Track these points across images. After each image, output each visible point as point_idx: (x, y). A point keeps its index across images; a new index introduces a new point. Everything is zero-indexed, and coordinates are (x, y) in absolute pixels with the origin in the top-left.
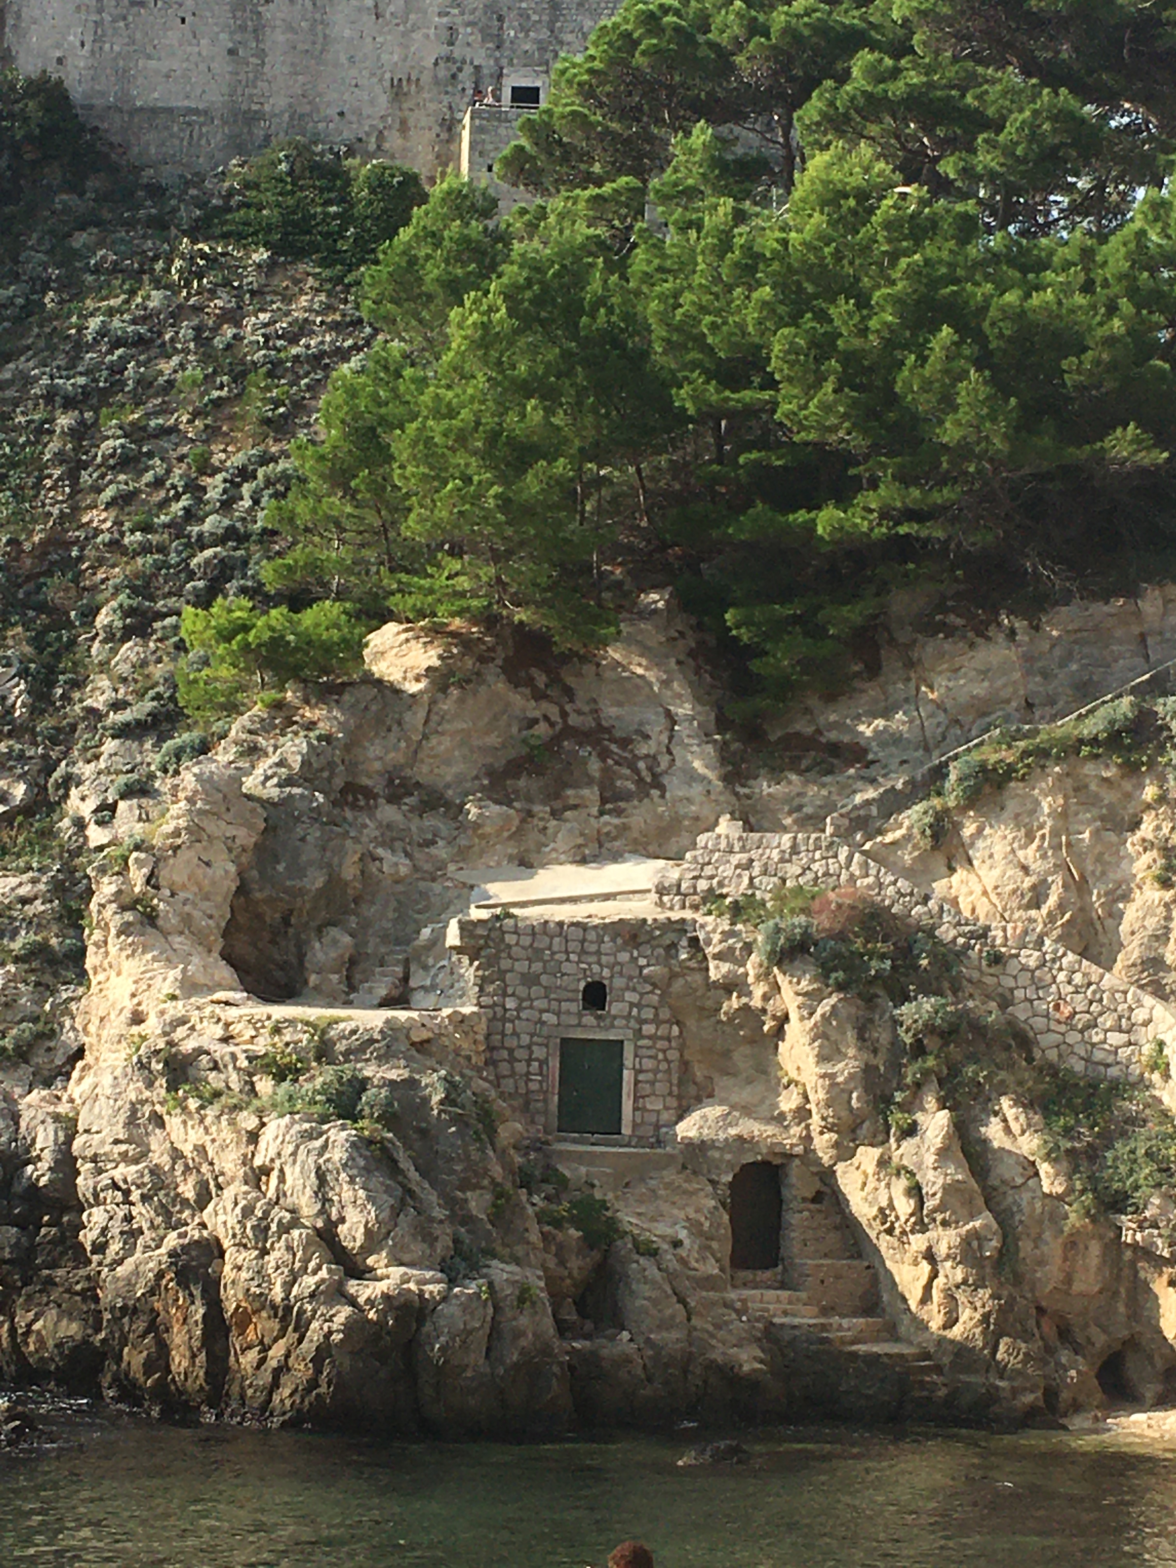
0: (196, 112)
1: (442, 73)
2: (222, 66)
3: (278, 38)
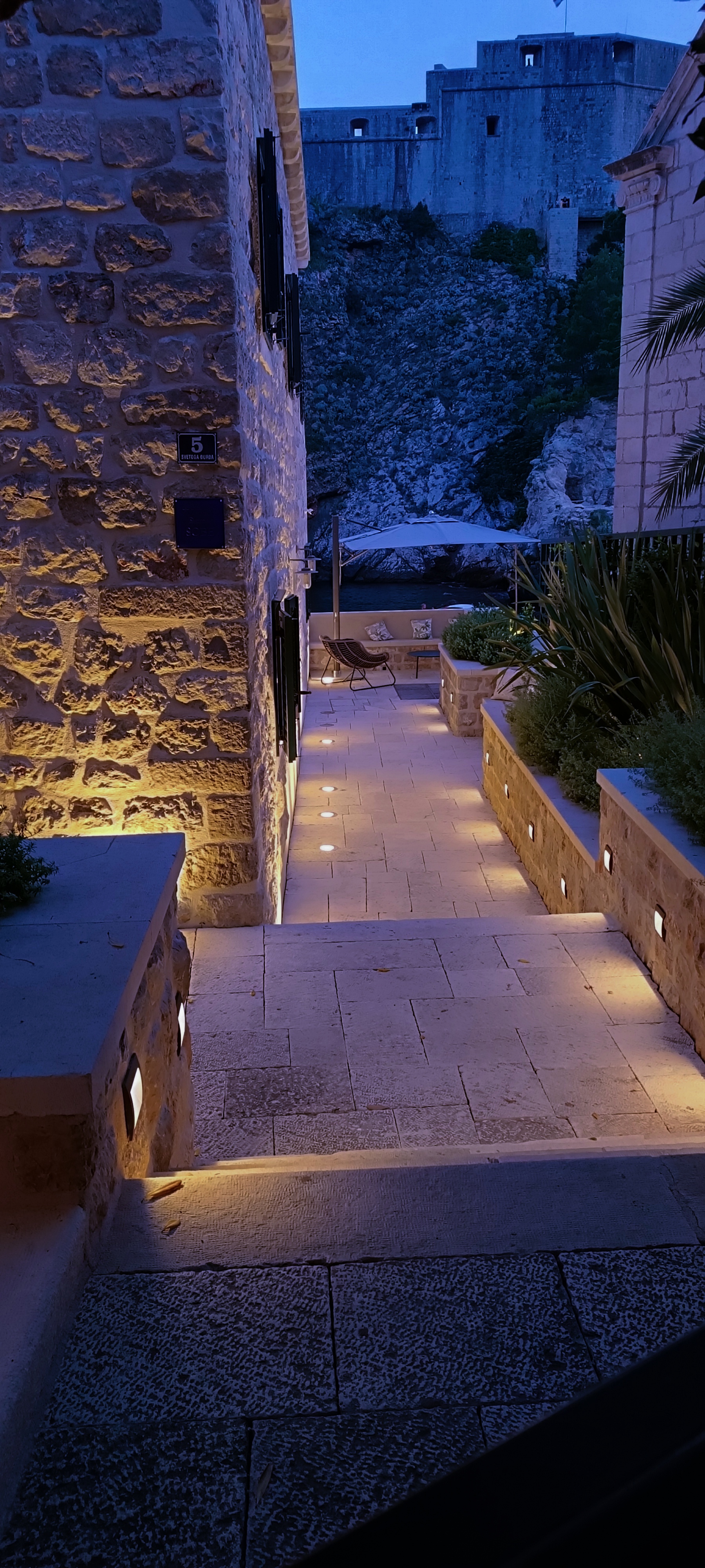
0: (465, 214)
1: (540, 196)
2: (473, 198)
3: (489, 188)
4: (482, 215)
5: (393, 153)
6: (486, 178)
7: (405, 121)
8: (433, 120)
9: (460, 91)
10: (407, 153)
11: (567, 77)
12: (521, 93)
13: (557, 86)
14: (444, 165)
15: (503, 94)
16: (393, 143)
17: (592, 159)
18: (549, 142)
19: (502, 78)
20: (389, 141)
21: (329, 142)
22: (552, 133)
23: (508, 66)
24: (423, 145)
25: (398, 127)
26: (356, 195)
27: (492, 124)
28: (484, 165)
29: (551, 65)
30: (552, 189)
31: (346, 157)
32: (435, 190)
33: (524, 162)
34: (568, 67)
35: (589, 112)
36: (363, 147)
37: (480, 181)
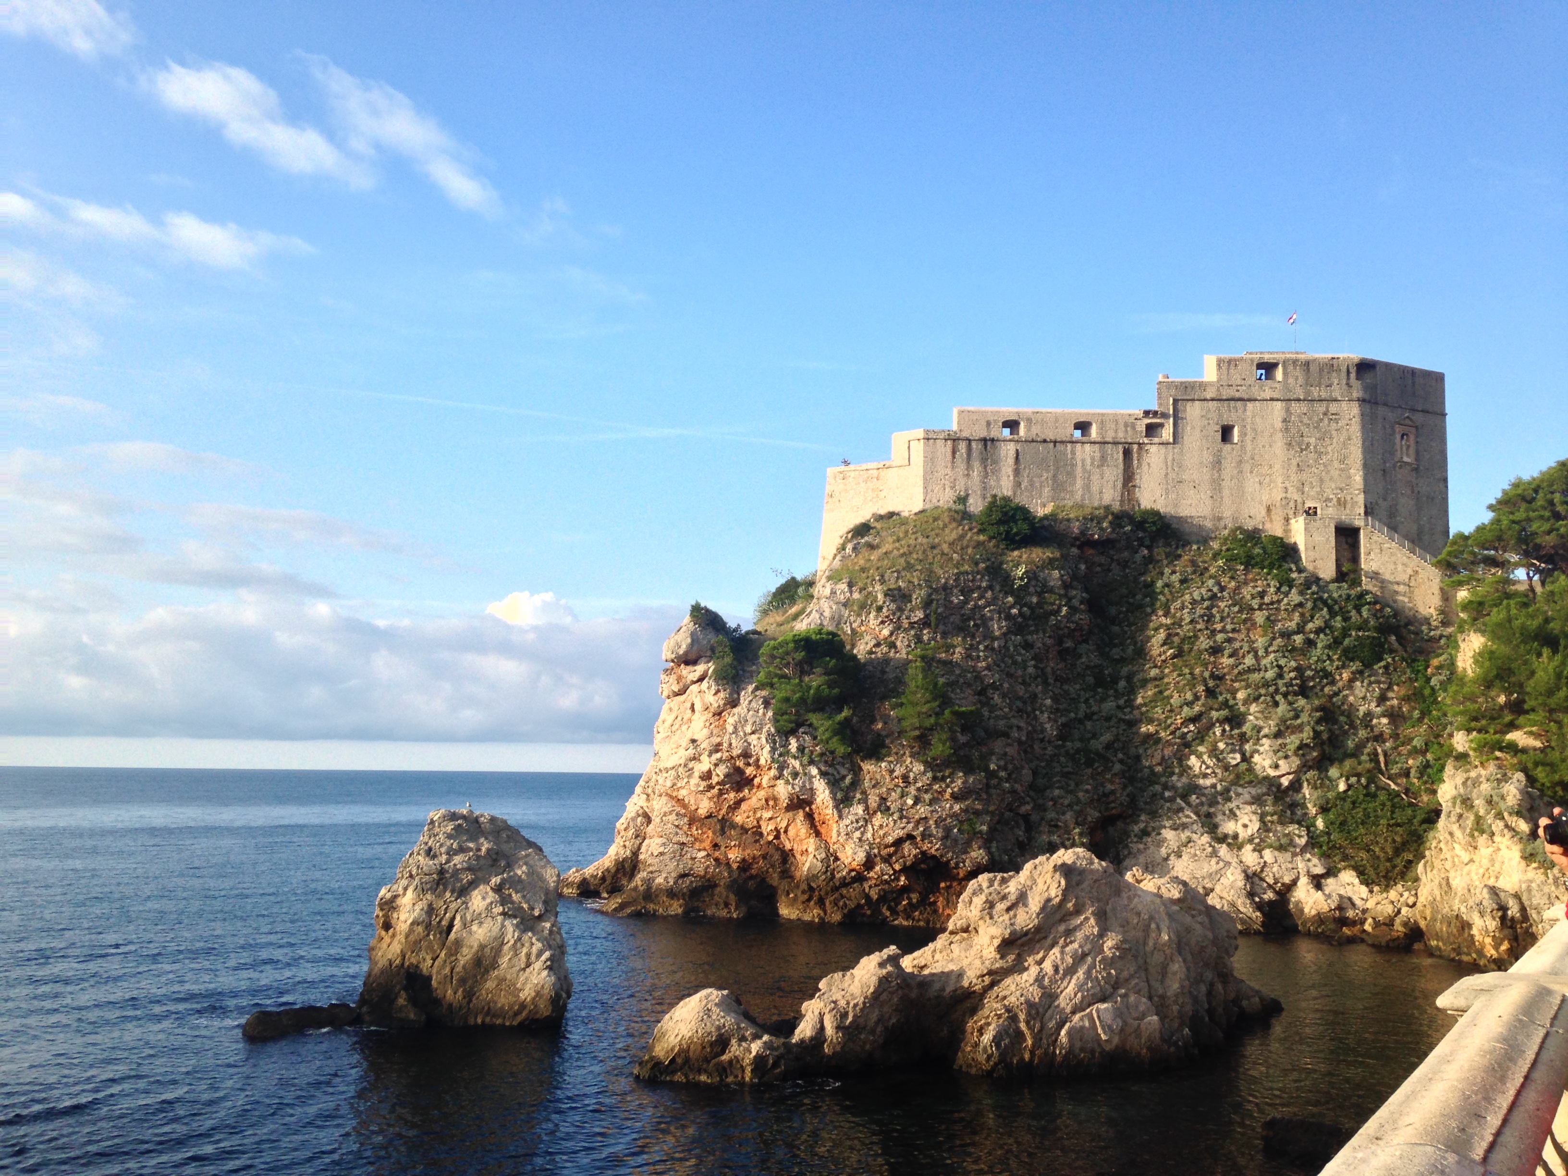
0: (1201, 517)
1: (1284, 503)
2: (1209, 502)
3: (1226, 492)
4: (1220, 519)
5: (1121, 456)
6: (1224, 484)
7: (1133, 427)
8: (1163, 425)
9: (1193, 400)
10: (1135, 456)
11: (1308, 393)
12: (1258, 404)
13: (1299, 400)
14: (1177, 469)
15: (1239, 404)
16: (1120, 446)
17: (1342, 470)
18: (1292, 452)
19: (1238, 390)
20: (1115, 443)
21: (1051, 441)
22: (1294, 443)
23: (1244, 380)
24: (1153, 449)
25: (1126, 431)
26: (1080, 493)
27: (1226, 433)
28: (1220, 470)
29: (1291, 381)
30: (1296, 496)
31: (1069, 456)
32: (1167, 494)
33: (1265, 470)
34: (1308, 383)
35: (1333, 425)
36: (1087, 447)
37: (1217, 485)
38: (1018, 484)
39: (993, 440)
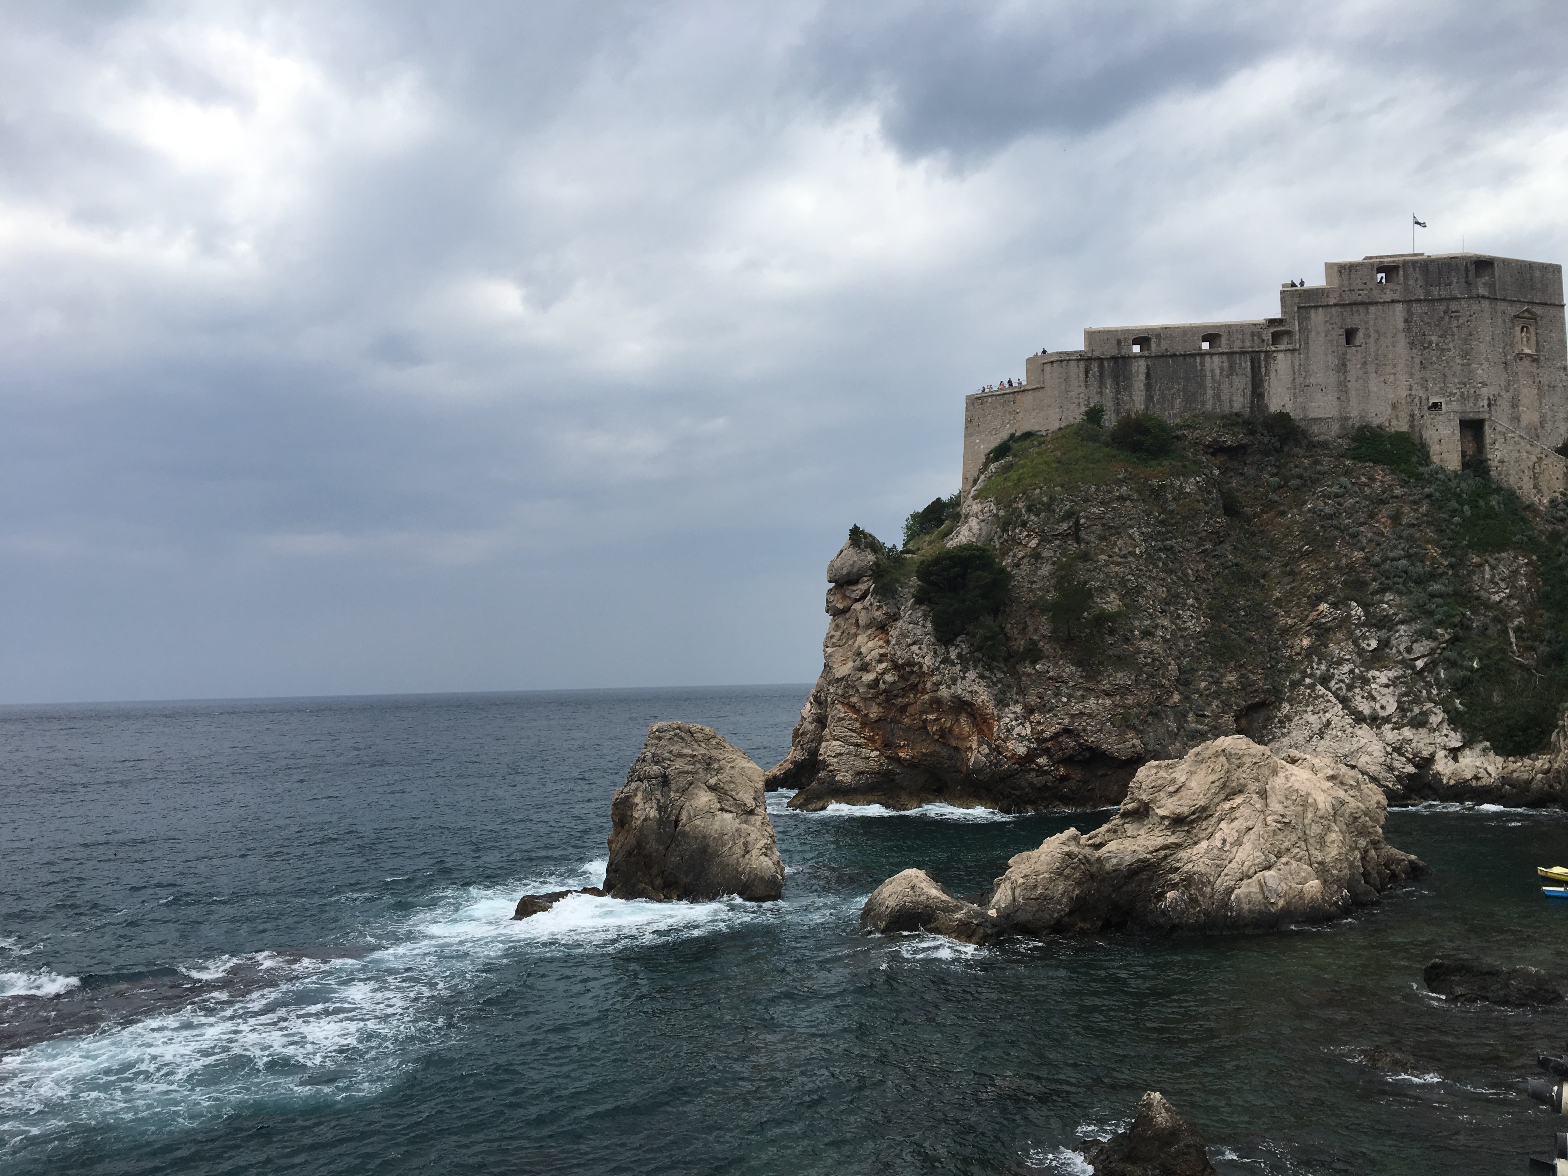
0: (1329, 418)
1: (1409, 400)
2: (1335, 403)
3: (1353, 393)
4: (1347, 419)
5: (1249, 363)
6: (1349, 385)
7: (1259, 335)
8: (1289, 333)
9: (1316, 307)
10: (1263, 364)
11: (1428, 293)
12: (1380, 307)
13: (1419, 301)
14: (1304, 374)
15: (1361, 309)
16: (1248, 356)
17: (1463, 365)
18: (1415, 351)
19: (1360, 295)
20: (1243, 353)
21: (1180, 355)
22: (1416, 342)
23: (1365, 284)
24: (1280, 356)
25: (1253, 340)
26: (1211, 402)
27: (1350, 335)
28: (1346, 372)
29: (1411, 282)
30: (1421, 393)
31: (1199, 368)
32: (1295, 397)
33: (1389, 369)
34: (1428, 284)
35: (1455, 323)
36: (1216, 359)
37: (1343, 387)
38: (1149, 398)
39: (1123, 357)
